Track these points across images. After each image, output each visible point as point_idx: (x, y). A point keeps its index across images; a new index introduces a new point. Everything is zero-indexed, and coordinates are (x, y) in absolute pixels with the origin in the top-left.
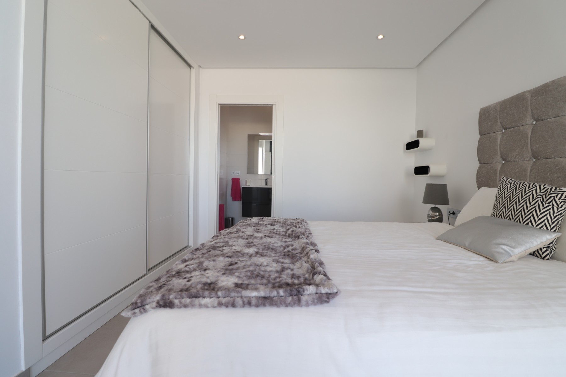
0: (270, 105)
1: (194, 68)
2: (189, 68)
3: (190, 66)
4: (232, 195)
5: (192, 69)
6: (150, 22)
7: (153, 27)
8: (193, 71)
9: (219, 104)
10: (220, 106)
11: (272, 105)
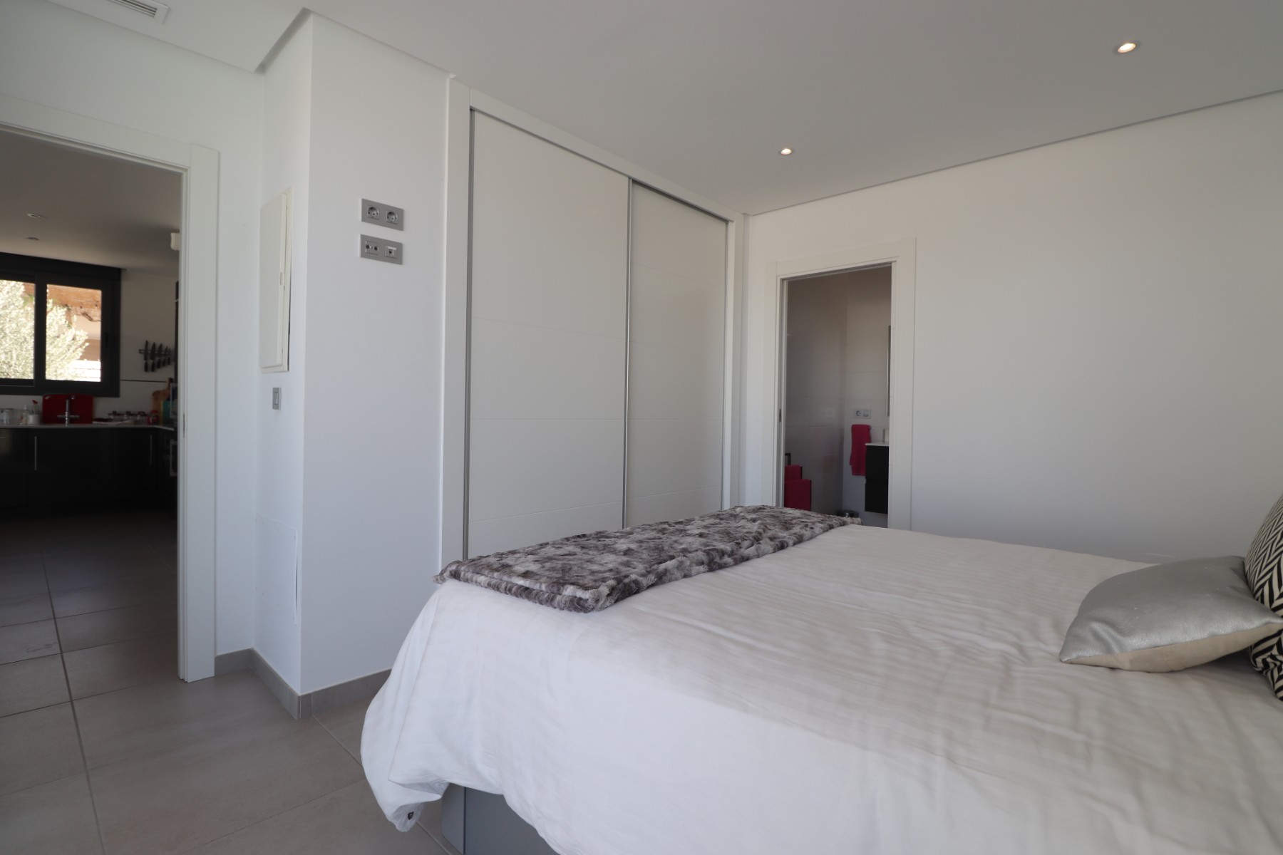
0: (885, 264)
1: (733, 222)
2: (724, 224)
3: (726, 221)
4: (852, 461)
5: (730, 223)
6: (630, 178)
7: (635, 182)
8: (732, 226)
9: (783, 280)
10: (785, 282)
11: (890, 263)
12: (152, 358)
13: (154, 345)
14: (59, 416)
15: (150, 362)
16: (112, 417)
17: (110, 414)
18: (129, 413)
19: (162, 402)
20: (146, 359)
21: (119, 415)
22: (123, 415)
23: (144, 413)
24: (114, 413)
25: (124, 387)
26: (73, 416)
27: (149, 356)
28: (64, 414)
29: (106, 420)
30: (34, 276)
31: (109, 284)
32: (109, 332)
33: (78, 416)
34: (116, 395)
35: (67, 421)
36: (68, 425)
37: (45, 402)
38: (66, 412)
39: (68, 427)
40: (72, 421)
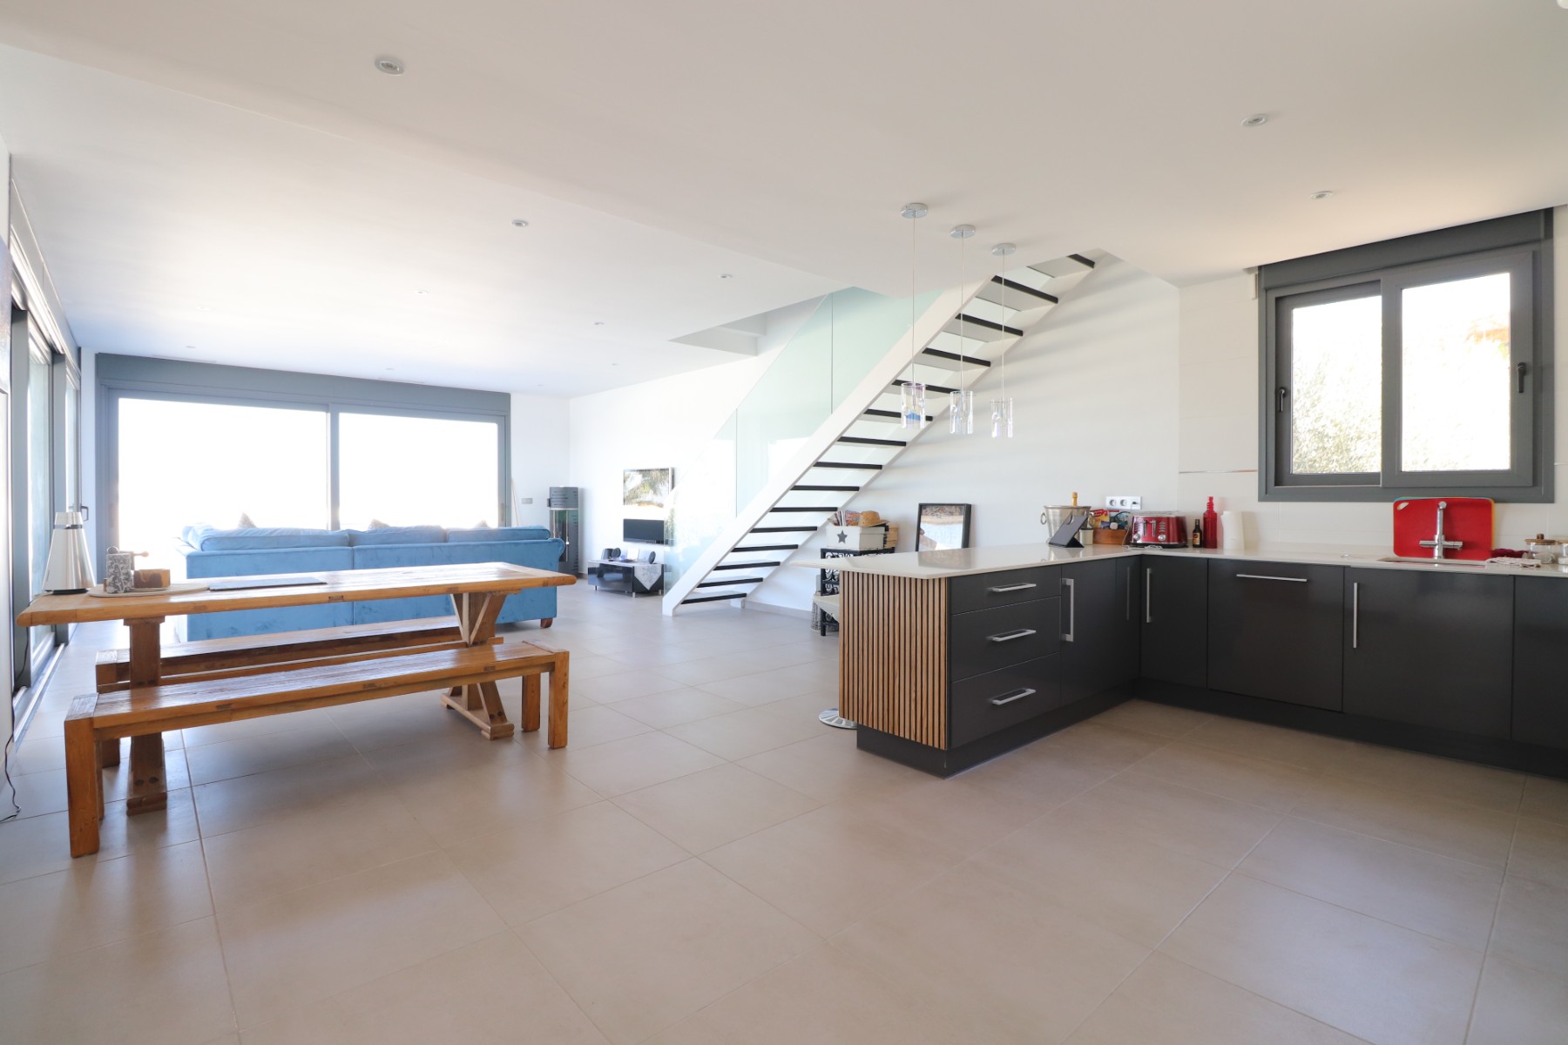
14: (1422, 542)
16: (1532, 547)
17: (1529, 541)
21: (1551, 542)
22: (1561, 543)
24: (1541, 539)
26: (1450, 544)
28: (1433, 539)
29: (1519, 555)
30: (1379, 281)
31: (1525, 254)
32: (1528, 359)
33: (1459, 544)
34: (1549, 498)
35: (1437, 552)
36: (1437, 563)
37: (1398, 514)
38: (1436, 533)
39: (1436, 567)
40: (1448, 553)
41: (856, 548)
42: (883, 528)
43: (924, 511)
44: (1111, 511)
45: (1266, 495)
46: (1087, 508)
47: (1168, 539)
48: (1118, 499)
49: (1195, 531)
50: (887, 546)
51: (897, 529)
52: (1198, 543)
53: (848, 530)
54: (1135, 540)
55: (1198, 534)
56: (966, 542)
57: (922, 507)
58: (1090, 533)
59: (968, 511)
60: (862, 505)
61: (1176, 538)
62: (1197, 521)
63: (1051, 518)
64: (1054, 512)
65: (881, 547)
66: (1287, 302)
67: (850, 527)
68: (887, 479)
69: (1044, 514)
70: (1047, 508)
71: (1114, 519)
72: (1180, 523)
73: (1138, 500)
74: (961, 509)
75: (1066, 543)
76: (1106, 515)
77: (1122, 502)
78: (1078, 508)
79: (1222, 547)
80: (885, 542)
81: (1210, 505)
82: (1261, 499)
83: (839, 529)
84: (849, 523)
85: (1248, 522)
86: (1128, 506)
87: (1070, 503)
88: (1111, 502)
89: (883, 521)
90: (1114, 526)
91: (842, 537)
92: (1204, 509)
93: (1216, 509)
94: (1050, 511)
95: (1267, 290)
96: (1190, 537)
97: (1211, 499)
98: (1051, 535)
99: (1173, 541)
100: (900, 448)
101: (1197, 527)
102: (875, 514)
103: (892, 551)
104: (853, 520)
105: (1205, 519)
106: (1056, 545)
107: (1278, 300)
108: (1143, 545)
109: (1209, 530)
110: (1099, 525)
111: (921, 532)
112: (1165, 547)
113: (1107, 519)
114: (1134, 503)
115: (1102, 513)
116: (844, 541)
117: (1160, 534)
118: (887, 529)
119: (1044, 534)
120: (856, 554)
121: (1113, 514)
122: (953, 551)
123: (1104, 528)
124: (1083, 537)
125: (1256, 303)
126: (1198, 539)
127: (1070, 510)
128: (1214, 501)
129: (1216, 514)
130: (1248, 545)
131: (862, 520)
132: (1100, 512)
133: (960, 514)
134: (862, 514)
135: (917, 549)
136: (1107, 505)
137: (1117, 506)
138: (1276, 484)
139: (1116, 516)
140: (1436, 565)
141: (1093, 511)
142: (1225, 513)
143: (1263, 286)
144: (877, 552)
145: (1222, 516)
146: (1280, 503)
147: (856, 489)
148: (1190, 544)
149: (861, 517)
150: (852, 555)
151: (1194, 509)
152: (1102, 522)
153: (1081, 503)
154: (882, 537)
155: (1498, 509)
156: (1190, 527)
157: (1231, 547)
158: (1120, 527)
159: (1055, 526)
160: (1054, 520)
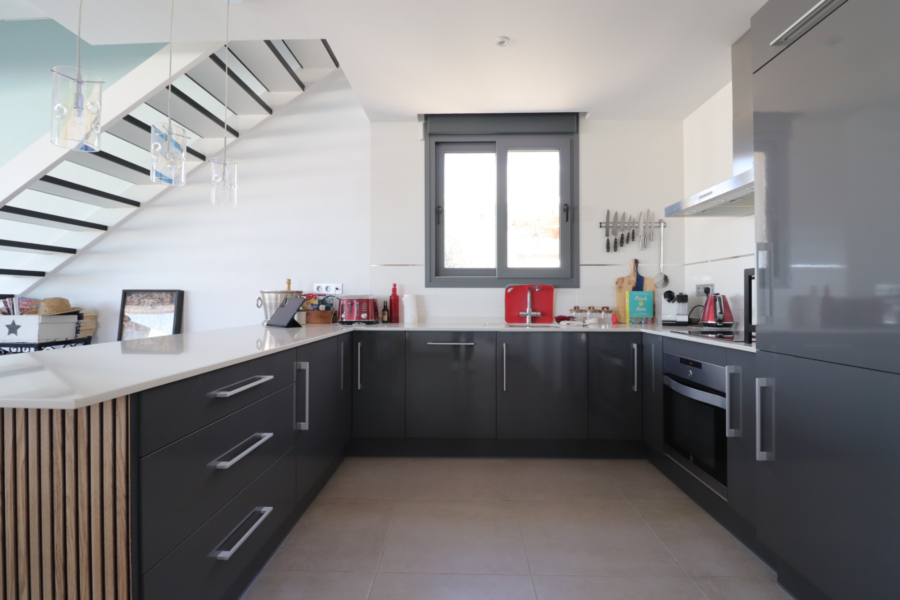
12: (615, 233)
13: (616, 214)
14: (521, 313)
15: (612, 239)
16: (574, 314)
17: (571, 311)
18: (593, 310)
19: (627, 293)
20: (607, 235)
21: (581, 311)
22: (586, 311)
23: (608, 308)
24: (576, 309)
25: (585, 273)
26: (534, 313)
27: (610, 230)
28: (526, 311)
29: (568, 319)
30: (495, 142)
31: (566, 140)
32: (569, 203)
33: (539, 314)
34: (577, 285)
35: (528, 320)
36: (528, 327)
37: (508, 295)
38: (527, 307)
39: (528, 329)
40: (534, 320)
41: (35, 340)
42: (76, 316)
43: (128, 298)
44: (319, 295)
45: (431, 282)
46: (300, 293)
47: (368, 318)
48: (324, 286)
49: (383, 310)
50: (80, 336)
51: (95, 317)
52: (386, 320)
53: (18, 319)
54: (342, 319)
55: (386, 312)
56: (178, 328)
57: (126, 294)
58: (304, 314)
59: (179, 298)
60: (48, 291)
61: (373, 317)
62: (385, 302)
63: (267, 301)
64: (269, 296)
65: (71, 337)
66: (442, 147)
67: (24, 316)
68: (80, 265)
69: (260, 298)
70: (263, 292)
71: (322, 302)
72: (374, 302)
73: (340, 287)
74: (172, 295)
75: (286, 324)
76: (315, 298)
77: (327, 288)
78: (292, 293)
79: (403, 322)
80: (77, 332)
81: (394, 290)
82: (427, 286)
83: (8, 320)
84: (23, 312)
85: (419, 301)
86: (332, 292)
87: (285, 288)
88: (318, 288)
89: (73, 308)
90: (322, 307)
91: (13, 328)
92: (390, 293)
93: (398, 293)
94: (266, 295)
95: (431, 135)
96: (380, 316)
97: (395, 285)
98: (267, 318)
99: (372, 319)
100: (100, 232)
101: (385, 307)
102: (63, 302)
103: (87, 341)
104: (29, 307)
105: (391, 300)
106: (270, 325)
107: (437, 143)
108: (350, 323)
109: (393, 309)
110: (310, 307)
111: (125, 319)
112: (368, 323)
113: (316, 302)
114: (337, 289)
115: (312, 297)
116: (16, 333)
117: (363, 312)
118: (80, 317)
119: (260, 317)
120: (39, 347)
121: (321, 298)
122: (164, 338)
123: (314, 309)
124: (300, 318)
125: (423, 144)
126: (386, 316)
127: (285, 294)
128: (397, 287)
129: (398, 297)
130: (421, 319)
131: (43, 308)
132: (310, 296)
133: (171, 302)
134: (44, 300)
135: (120, 338)
136: (315, 291)
137: (323, 291)
138: (436, 275)
139: (324, 299)
140: (528, 328)
141: (305, 295)
142: (405, 296)
143: (428, 131)
144: (66, 343)
145: (403, 299)
146: (439, 289)
147: (42, 274)
148: (380, 321)
149: (42, 304)
150: (32, 349)
151: (382, 294)
152: (312, 304)
153: (294, 288)
154: (75, 325)
155: (555, 290)
156: (380, 307)
157: (409, 322)
158: (327, 308)
159: (271, 308)
160: (270, 304)
